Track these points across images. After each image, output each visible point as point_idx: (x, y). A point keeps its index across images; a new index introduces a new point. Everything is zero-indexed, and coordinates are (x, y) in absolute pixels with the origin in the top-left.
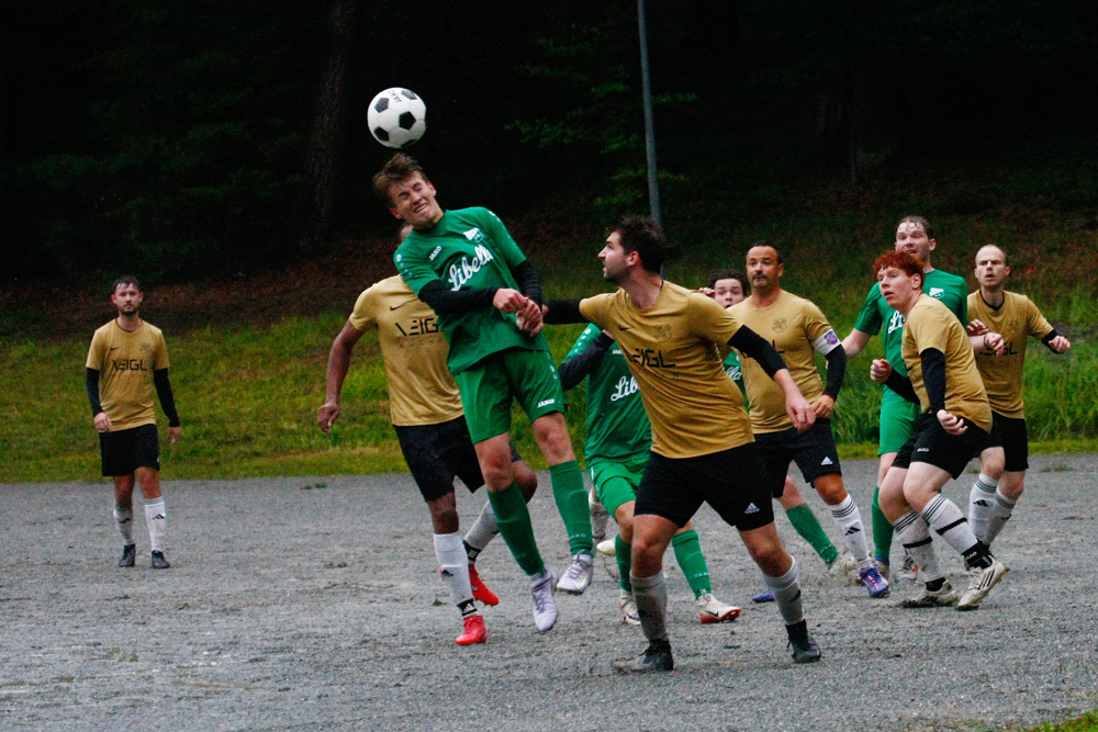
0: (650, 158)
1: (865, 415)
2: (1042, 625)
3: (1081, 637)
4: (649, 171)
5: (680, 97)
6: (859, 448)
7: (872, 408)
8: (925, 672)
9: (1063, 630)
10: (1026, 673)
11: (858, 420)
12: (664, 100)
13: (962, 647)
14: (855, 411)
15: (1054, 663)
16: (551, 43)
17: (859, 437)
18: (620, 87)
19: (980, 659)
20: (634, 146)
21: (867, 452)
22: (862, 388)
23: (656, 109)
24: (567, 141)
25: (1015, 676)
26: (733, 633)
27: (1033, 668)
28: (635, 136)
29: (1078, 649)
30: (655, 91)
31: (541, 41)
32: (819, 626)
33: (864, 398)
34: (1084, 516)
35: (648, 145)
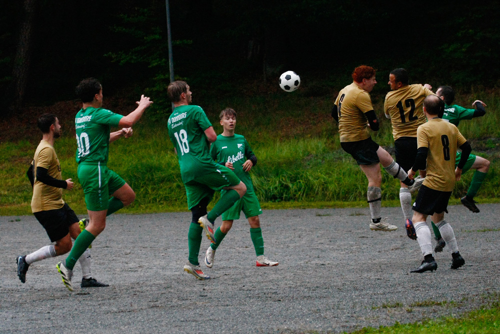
0: (171, 70)
1: (269, 189)
2: (346, 287)
3: (364, 292)
4: (171, 76)
5: (185, 41)
6: (266, 204)
7: (273, 186)
8: (291, 308)
9: (356, 289)
10: (338, 309)
11: (266, 191)
12: (178, 43)
13: (309, 297)
14: (264, 187)
15: (351, 304)
16: (126, 16)
17: (266, 199)
18: (157, 37)
19: (317, 302)
20: (164, 64)
21: (270, 206)
22: (268, 176)
23: (174, 47)
24: (133, 62)
25: (333, 310)
26: (204, 289)
27: (341, 307)
28: (164, 60)
29: (363, 298)
30: (173, 39)
31: (121, 15)
32: (244, 286)
33: (269, 181)
34: (368, 236)
35: (170, 64)
